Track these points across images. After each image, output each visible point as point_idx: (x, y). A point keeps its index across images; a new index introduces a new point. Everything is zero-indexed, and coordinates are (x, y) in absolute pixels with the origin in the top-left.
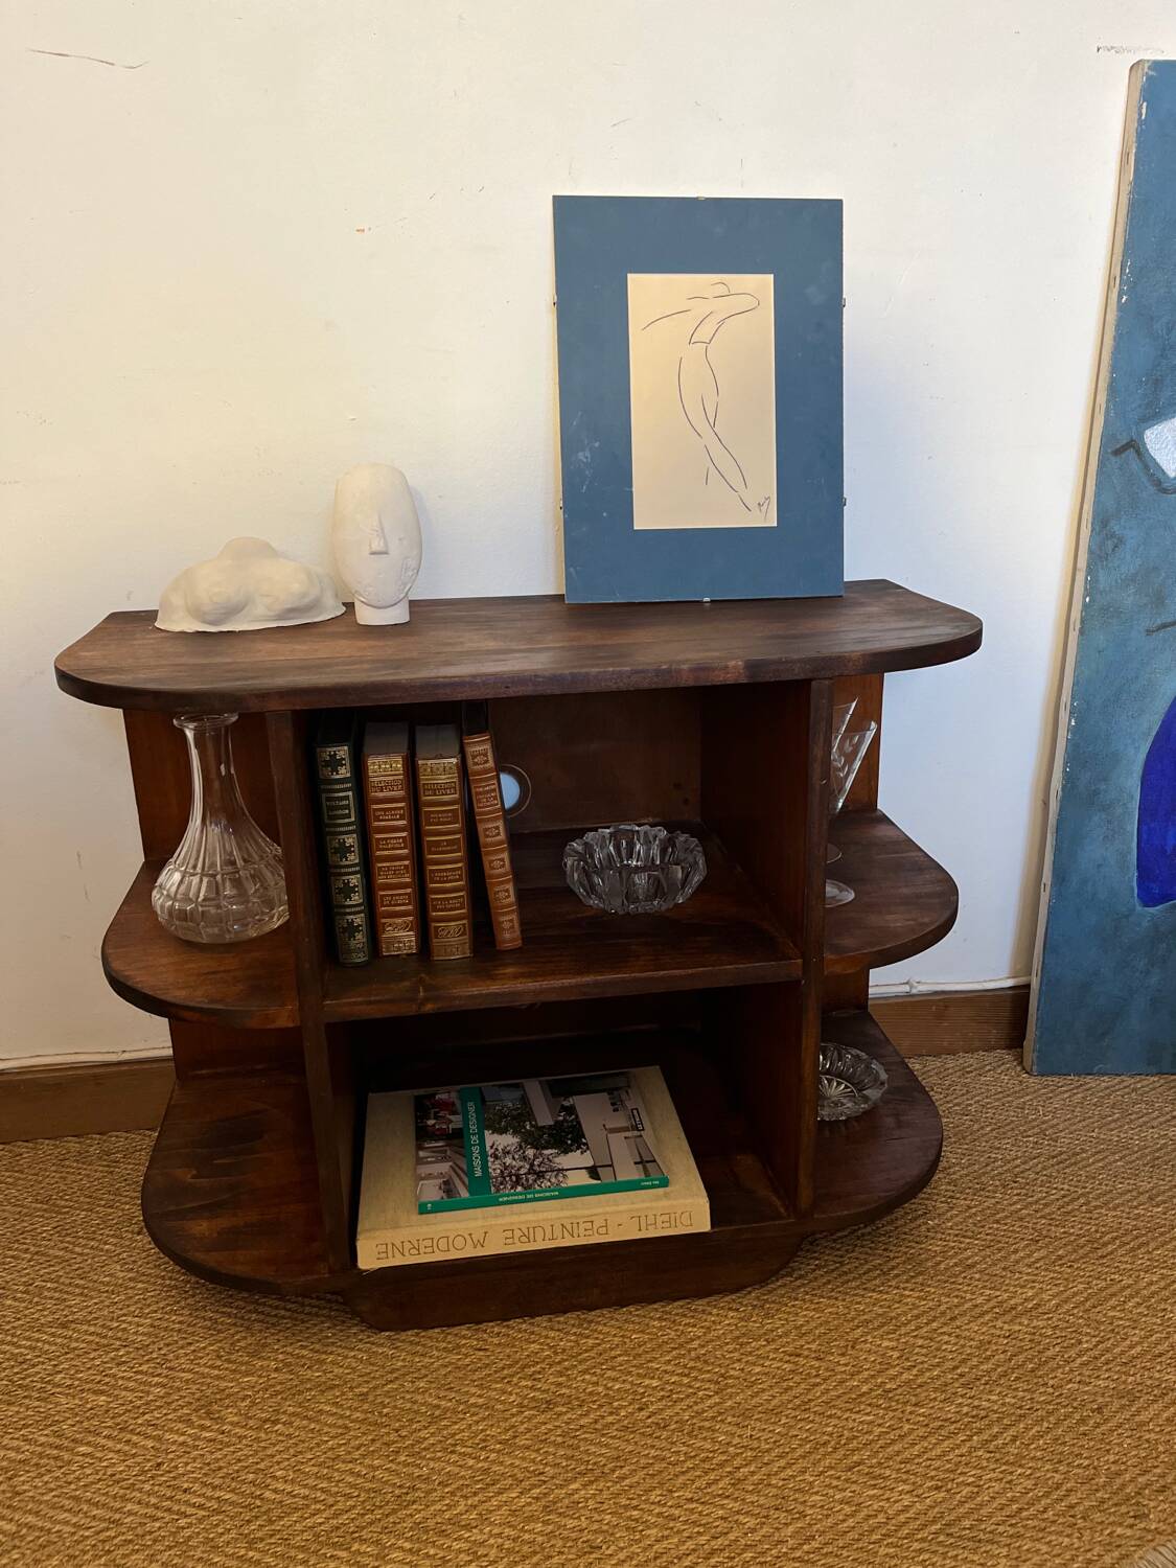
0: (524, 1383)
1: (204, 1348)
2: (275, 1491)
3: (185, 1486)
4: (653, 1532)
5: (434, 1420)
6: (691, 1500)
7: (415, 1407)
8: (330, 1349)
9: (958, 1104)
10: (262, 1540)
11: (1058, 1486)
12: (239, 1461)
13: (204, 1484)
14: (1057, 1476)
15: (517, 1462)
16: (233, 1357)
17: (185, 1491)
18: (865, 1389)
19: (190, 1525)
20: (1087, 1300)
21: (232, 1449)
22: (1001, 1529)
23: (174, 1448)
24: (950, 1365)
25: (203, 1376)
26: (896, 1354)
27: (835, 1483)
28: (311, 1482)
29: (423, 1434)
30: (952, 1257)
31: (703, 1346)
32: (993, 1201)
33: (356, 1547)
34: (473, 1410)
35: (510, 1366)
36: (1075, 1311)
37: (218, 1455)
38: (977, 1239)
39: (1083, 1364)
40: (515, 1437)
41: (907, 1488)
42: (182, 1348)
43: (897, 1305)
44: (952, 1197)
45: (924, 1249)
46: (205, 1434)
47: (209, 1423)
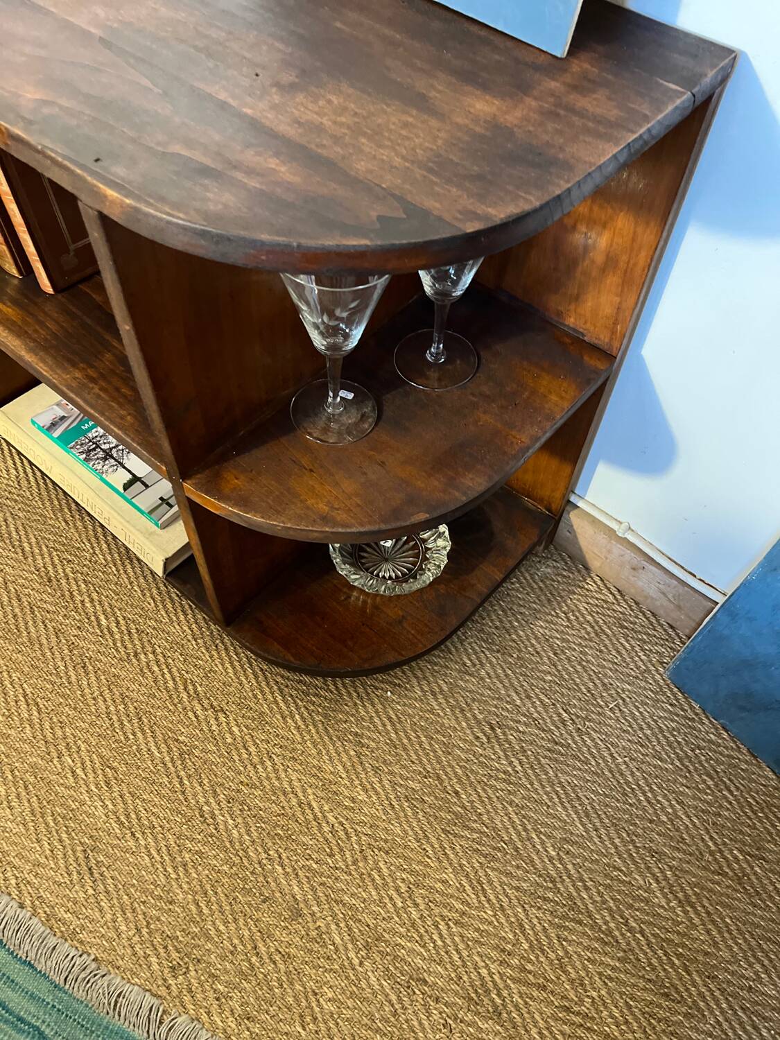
0: (56, 559)
6: (25, 696)
9: (563, 640)
11: (172, 902)
14: (181, 896)
18: (182, 738)
20: (386, 841)
22: (110, 881)
24: (243, 778)
26: (229, 740)
27: (88, 763)
30: (362, 727)
31: (154, 628)
32: (453, 723)
34: (19, 550)
35: (64, 545)
36: (363, 838)
38: (396, 733)
39: (310, 869)
41: (111, 807)
43: (279, 717)
44: (434, 694)
45: (355, 704)
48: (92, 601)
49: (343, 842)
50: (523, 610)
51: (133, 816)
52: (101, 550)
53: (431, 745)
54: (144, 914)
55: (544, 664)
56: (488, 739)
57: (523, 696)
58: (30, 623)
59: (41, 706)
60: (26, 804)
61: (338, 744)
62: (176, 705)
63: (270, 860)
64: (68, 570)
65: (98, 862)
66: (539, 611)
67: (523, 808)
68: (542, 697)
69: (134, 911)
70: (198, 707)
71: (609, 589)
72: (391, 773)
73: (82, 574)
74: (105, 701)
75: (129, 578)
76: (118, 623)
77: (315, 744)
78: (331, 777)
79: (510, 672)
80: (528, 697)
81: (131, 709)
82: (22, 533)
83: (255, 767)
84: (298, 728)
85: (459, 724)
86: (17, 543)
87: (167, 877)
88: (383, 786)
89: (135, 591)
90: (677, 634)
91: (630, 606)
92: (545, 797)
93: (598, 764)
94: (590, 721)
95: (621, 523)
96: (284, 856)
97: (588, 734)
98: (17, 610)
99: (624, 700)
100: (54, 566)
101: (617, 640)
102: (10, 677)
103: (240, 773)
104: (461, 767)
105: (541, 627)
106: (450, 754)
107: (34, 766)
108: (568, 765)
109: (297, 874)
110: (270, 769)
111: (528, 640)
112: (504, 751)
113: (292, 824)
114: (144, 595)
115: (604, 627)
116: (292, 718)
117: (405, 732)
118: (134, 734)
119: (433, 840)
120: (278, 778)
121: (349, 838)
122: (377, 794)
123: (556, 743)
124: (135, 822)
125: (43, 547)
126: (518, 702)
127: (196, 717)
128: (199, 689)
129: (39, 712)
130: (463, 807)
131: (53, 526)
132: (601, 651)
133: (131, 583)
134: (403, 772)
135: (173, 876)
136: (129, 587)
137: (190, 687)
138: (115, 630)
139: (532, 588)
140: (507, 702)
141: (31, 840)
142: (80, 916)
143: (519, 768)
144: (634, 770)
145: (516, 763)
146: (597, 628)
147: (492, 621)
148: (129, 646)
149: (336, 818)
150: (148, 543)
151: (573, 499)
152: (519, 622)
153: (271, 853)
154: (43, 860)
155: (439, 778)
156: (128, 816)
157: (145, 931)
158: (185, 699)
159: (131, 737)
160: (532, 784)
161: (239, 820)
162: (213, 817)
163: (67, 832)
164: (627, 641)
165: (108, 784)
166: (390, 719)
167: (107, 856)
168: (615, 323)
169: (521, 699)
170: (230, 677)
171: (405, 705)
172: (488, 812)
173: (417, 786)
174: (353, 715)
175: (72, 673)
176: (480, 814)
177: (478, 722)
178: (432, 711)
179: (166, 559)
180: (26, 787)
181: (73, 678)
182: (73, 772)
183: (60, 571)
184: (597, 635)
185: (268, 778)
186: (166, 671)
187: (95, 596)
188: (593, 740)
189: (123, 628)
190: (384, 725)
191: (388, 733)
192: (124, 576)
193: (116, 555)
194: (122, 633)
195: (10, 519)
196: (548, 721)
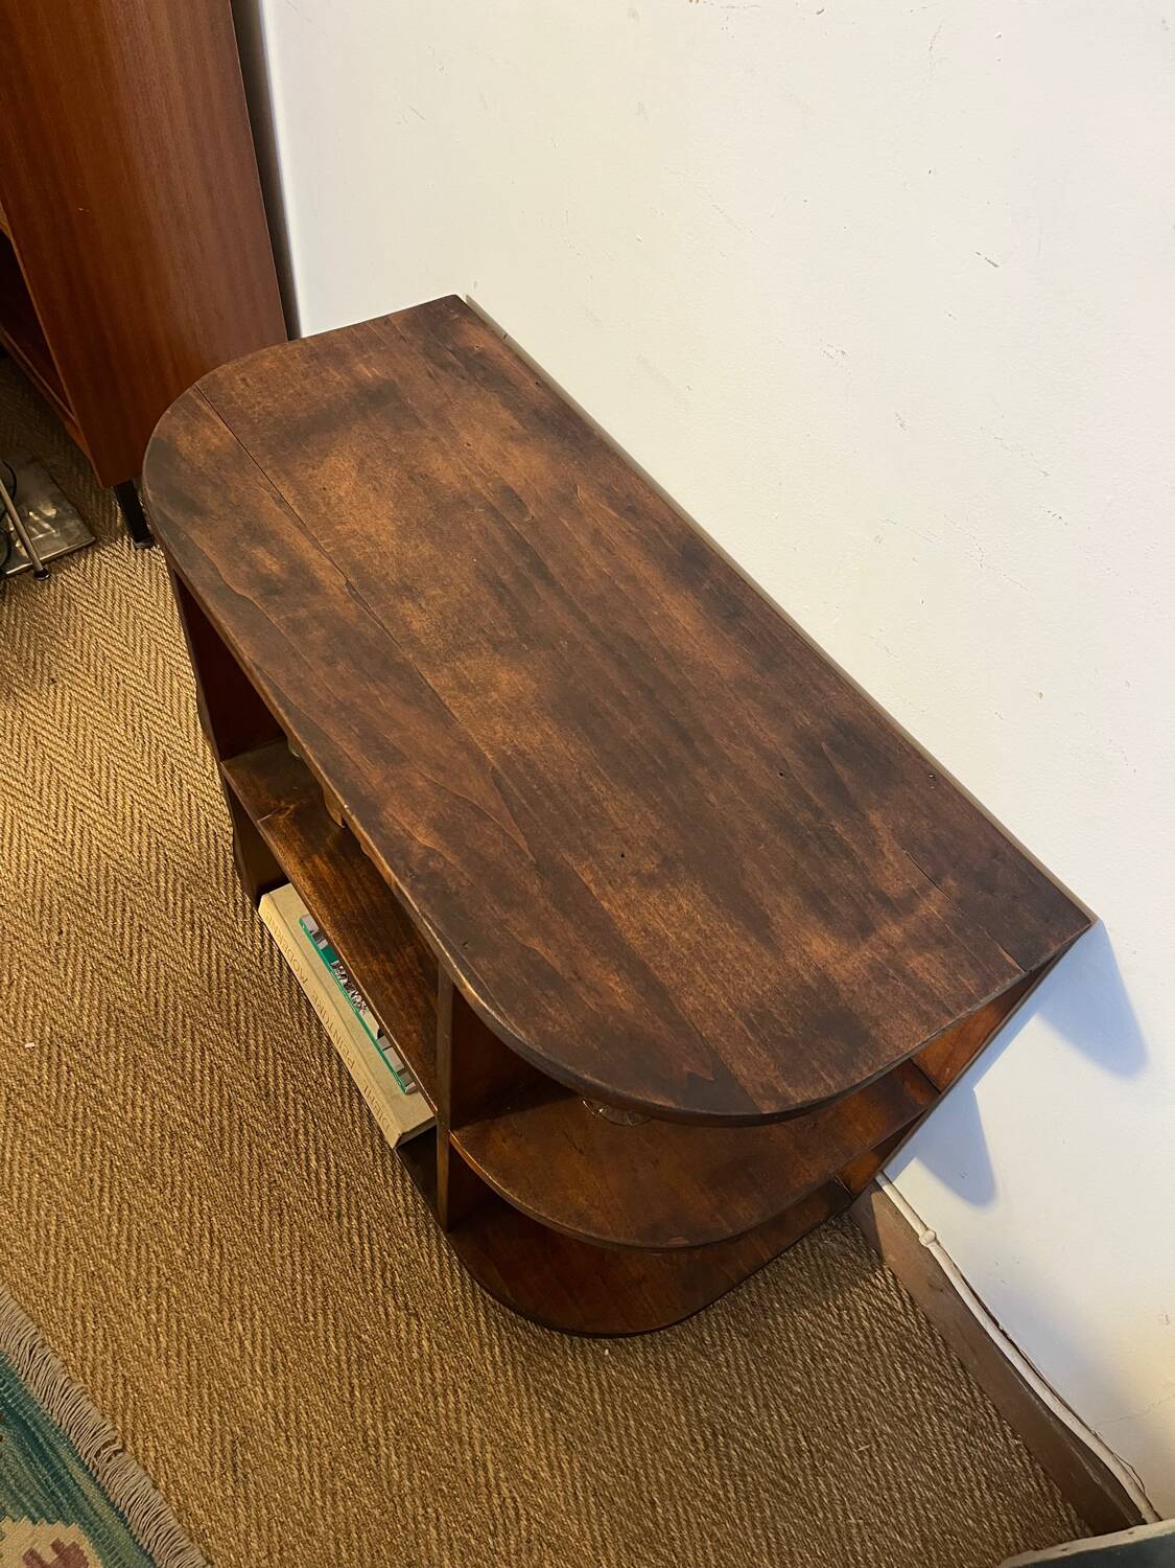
0: (279, 1069)
2: (140, 960)
3: (128, 909)
4: (176, 1214)
5: (227, 1027)
6: (211, 1232)
7: (233, 1008)
10: (101, 974)
11: (311, 1533)
12: (156, 927)
13: (132, 918)
14: (322, 1529)
15: (208, 1097)
17: (124, 910)
18: (365, 1337)
19: (100, 930)
20: (558, 1537)
21: (164, 917)
22: (252, 1486)
23: (154, 884)
24: (419, 1408)
25: (217, 867)
26: (415, 1356)
27: (259, 1336)
28: (152, 977)
29: (214, 1026)
30: (566, 1386)
31: (366, 1189)
32: (671, 1414)
33: (112, 1031)
35: (292, 1053)
36: (535, 1526)
37: (157, 913)
38: (603, 1406)
39: (467, 1543)
40: (228, 1086)
41: (271, 1398)
43: (476, 1343)
44: (658, 1368)
45: (565, 1353)
46: (170, 895)
47: (180, 891)
48: (306, 1133)
49: (510, 1521)
50: (789, 1289)
51: (293, 1417)
52: (330, 1070)
53: (638, 1433)
54: (280, 1536)
55: (796, 1368)
56: (707, 1446)
57: (761, 1404)
58: (236, 1143)
59: (226, 1250)
60: (185, 1366)
61: (534, 1399)
62: (367, 1293)
63: (426, 1518)
64: (290, 1087)
65: (244, 1459)
66: (808, 1297)
67: (723, 1546)
68: (783, 1411)
69: (270, 1529)
70: (391, 1303)
71: (899, 1291)
72: (585, 1454)
73: (303, 1095)
74: (293, 1264)
75: (352, 1115)
76: (328, 1169)
77: (508, 1390)
78: (516, 1438)
79: (753, 1367)
80: (766, 1406)
81: (319, 1282)
82: (251, 1025)
83: (436, 1398)
84: (494, 1364)
85: (677, 1416)
86: (243, 1038)
87: (312, 1502)
88: (572, 1468)
89: (356, 1134)
90: (967, 1378)
91: (919, 1323)
92: (752, 1540)
93: (826, 1518)
94: (831, 1460)
95: (927, 1229)
96: (442, 1518)
97: (825, 1476)
98: (226, 1123)
99: (879, 1446)
100: (276, 1077)
101: (893, 1363)
102: (201, 1204)
103: (417, 1400)
104: (666, 1472)
105: (805, 1318)
106: (657, 1450)
107: (202, 1322)
108: (790, 1509)
109: (451, 1545)
110: (451, 1406)
111: (786, 1330)
112: (721, 1468)
113: (460, 1483)
114: (364, 1142)
115: (881, 1341)
116: (491, 1348)
117: (613, 1407)
118: (315, 1315)
119: (612, 1553)
120: (458, 1421)
121: (518, 1519)
122: (563, 1476)
123: (784, 1477)
124: (293, 1424)
125: (270, 1050)
126: (753, 1410)
127: (387, 1314)
128: (398, 1280)
129: (222, 1255)
130: (656, 1524)
131: (286, 1027)
132: (868, 1372)
133: (354, 1122)
134: (599, 1458)
135: (319, 1503)
136: (350, 1127)
137: (388, 1275)
138: (324, 1177)
139: (808, 1264)
140: (741, 1406)
141: (181, 1411)
142: (213, 1517)
143: (732, 1495)
144: (867, 1538)
145: (731, 1488)
146: (871, 1340)
147: (750, 1292)
148: (334, 1202)
149: (510, 1492)
150: (387, 1106)
151: (879, 1179)
152: (780, 1303)
153: (429, 1510)
154: (188, 1439)
155: (637, 1478)
156: (287, 1416)
157: (276, 1556)
158: (379, 1289)
159: (312, 1319)
160: (741, 1519)
161: (404, 1460)
162: (377, 1446)
163: (220, 1414)
164: (904, 1368)
165: (274, 1369)
166: (600, 1384)
167: (255, 1455)
168: (946, 1064)
169: (757, 1407)
170: (434, 1276)
171: (621, 1372)
172: (682, 1539)
173: (610, 1481)
174: (559, 1367)
175: (265, 1219)
176: (673, 1538)
177: (700, 1421)
178: (650, 1390)
179: (404, 1134)
180: (189, 1346)
181: (266, 1226)
182: (241, 1343)
183: (281, 1086)
184: (869, 1348)
185: (447, 1417)
186: (366, 1246)
187: (311, 1126)
188: (828, 1485)
189: (333, 1178)
190: (591, 1391)
191: (593, 1402)
192: (347, 1111)
193: (345, 1082)
194: (329, 1183)
195: (242, 1005)
196: (782, 1444)
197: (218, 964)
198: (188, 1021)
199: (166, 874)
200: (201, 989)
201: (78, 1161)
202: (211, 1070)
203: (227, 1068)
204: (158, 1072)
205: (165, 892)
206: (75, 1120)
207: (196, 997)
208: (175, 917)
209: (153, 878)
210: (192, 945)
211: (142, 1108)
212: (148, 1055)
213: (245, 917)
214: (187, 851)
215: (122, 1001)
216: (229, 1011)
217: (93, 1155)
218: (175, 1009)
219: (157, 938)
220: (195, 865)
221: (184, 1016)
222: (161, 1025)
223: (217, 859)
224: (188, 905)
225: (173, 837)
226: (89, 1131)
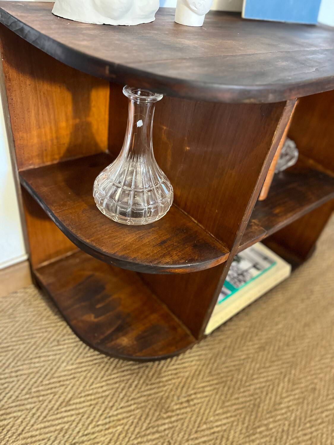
1: (138, 383)
2: (217, 426)
5: (239, 370)
8: (183, 361)
12: (195, 422)
13: (192, 439)
16: (153, 381)
21: (187, 419)
23: (167, 432)
25: (150, 395)
29: (240, 377)
33: (258, 430)
34: (246, 361)
37: (186, 424)
40: (265, 363)
42: (129, 388)
46: (173, 419)
47: (169, 414)
197: (209, 381)
198: (242, 390)
199: (158, 426)
200: (224, 387)
201: (321, 426)
202: (261, 373)
203: (258, 366)
204: (270, 399)
205: (171, 422)
206: (305, 435)
207: (229, 388)
208: (186, 413)
209: (163, 434)
210: (201, 398)
211: (289, 401)
212: (264, 406)
213: (180, 372)
214: (141, 416)
215: (241, 430)
216: (231, 371)
217: (316, 420)
218: (237, 399)
219: (202, 420)
220: (150, 409)
221: (240, 393)
222: (248, 404)
223: (145, 396)
224: (178, 406)
225: (132, 429)
226: (308, 425)
